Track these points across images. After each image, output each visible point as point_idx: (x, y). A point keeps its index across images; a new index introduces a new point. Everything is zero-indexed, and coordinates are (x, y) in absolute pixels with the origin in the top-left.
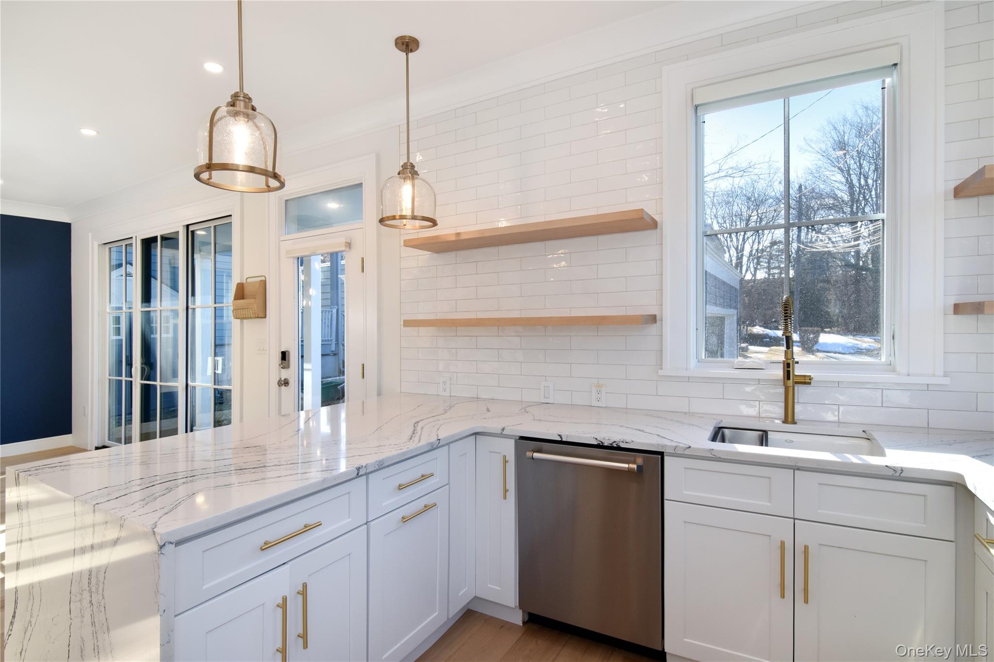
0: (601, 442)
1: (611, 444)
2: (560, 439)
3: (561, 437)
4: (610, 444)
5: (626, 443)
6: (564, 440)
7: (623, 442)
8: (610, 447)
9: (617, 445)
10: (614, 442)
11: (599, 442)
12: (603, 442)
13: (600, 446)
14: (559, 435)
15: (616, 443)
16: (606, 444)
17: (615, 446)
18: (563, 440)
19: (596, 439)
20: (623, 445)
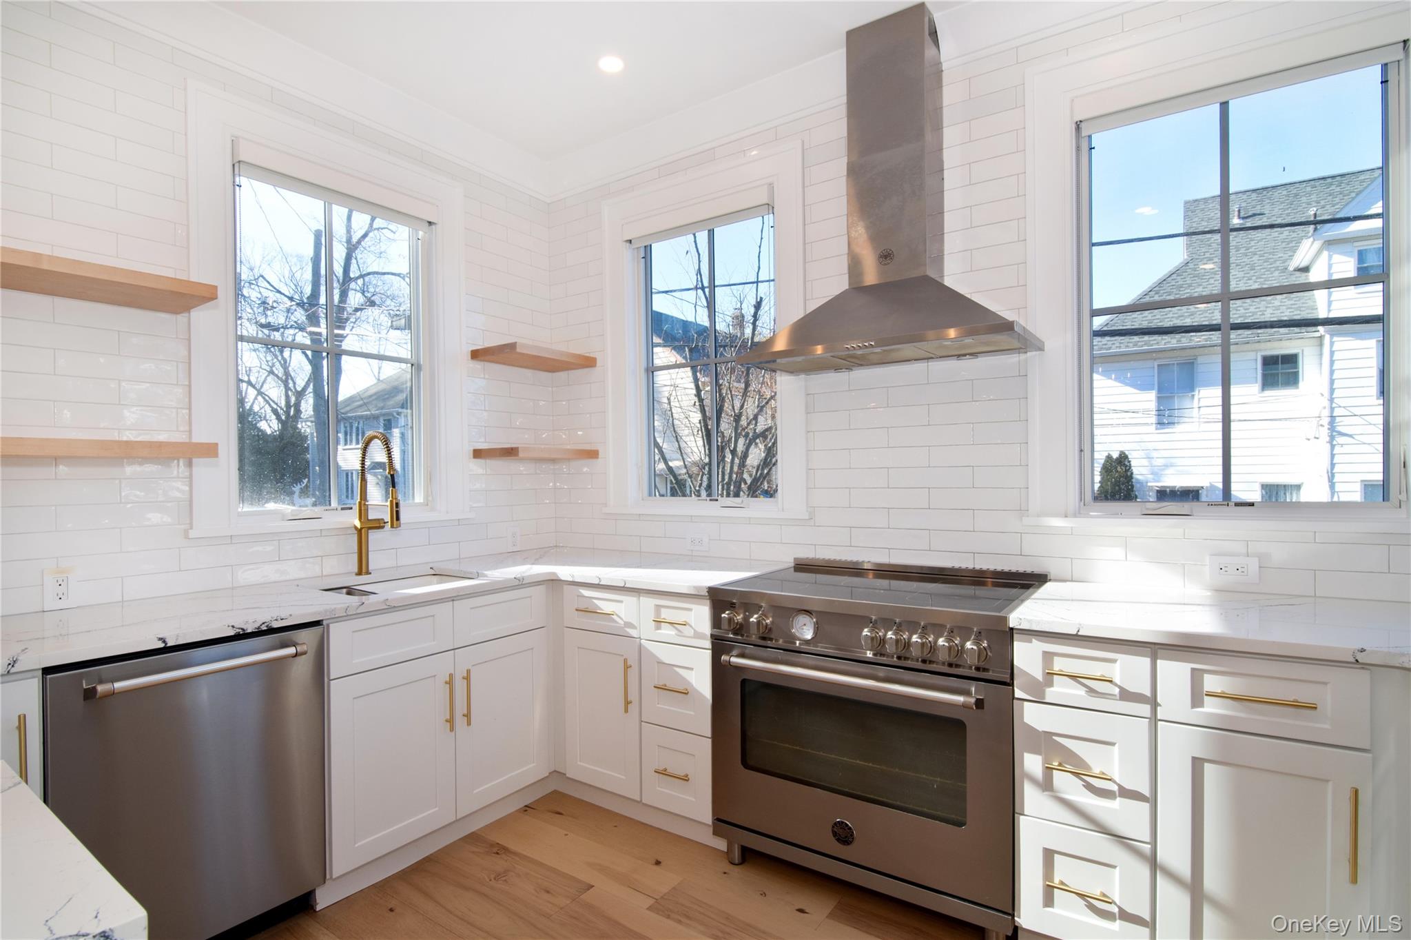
0: (242, 629)
1: (259, 628)
2: (162, 645)
3: (164, 642)
4: (256, 628)
5: (282, 619)
6: (170, 644)
7: (276, 620)
8: (258, 633)
9: (267, 626)
10: (263, 623)
11: (238, 630)
12: (245, 629)
13: (241, 636)
14: (160, 639)
15: (266, 624)
16: (249, 631)
17: (265, 628)
18: (168, 645)
19: (233, 627)
20: (276, 625)
